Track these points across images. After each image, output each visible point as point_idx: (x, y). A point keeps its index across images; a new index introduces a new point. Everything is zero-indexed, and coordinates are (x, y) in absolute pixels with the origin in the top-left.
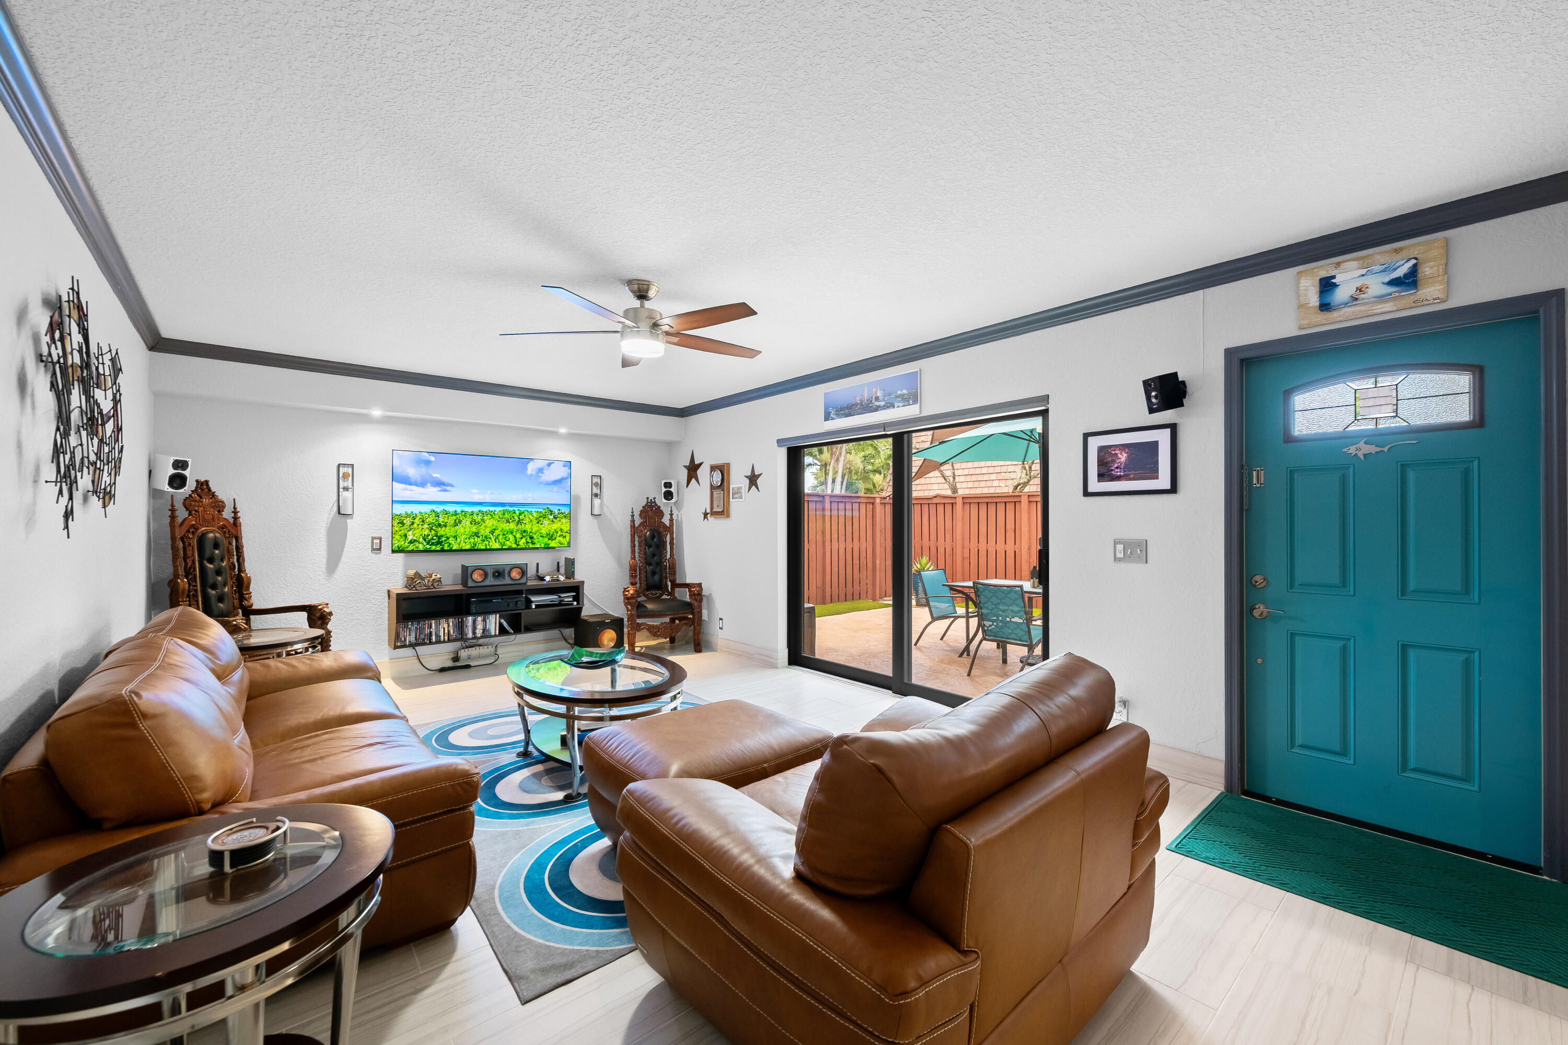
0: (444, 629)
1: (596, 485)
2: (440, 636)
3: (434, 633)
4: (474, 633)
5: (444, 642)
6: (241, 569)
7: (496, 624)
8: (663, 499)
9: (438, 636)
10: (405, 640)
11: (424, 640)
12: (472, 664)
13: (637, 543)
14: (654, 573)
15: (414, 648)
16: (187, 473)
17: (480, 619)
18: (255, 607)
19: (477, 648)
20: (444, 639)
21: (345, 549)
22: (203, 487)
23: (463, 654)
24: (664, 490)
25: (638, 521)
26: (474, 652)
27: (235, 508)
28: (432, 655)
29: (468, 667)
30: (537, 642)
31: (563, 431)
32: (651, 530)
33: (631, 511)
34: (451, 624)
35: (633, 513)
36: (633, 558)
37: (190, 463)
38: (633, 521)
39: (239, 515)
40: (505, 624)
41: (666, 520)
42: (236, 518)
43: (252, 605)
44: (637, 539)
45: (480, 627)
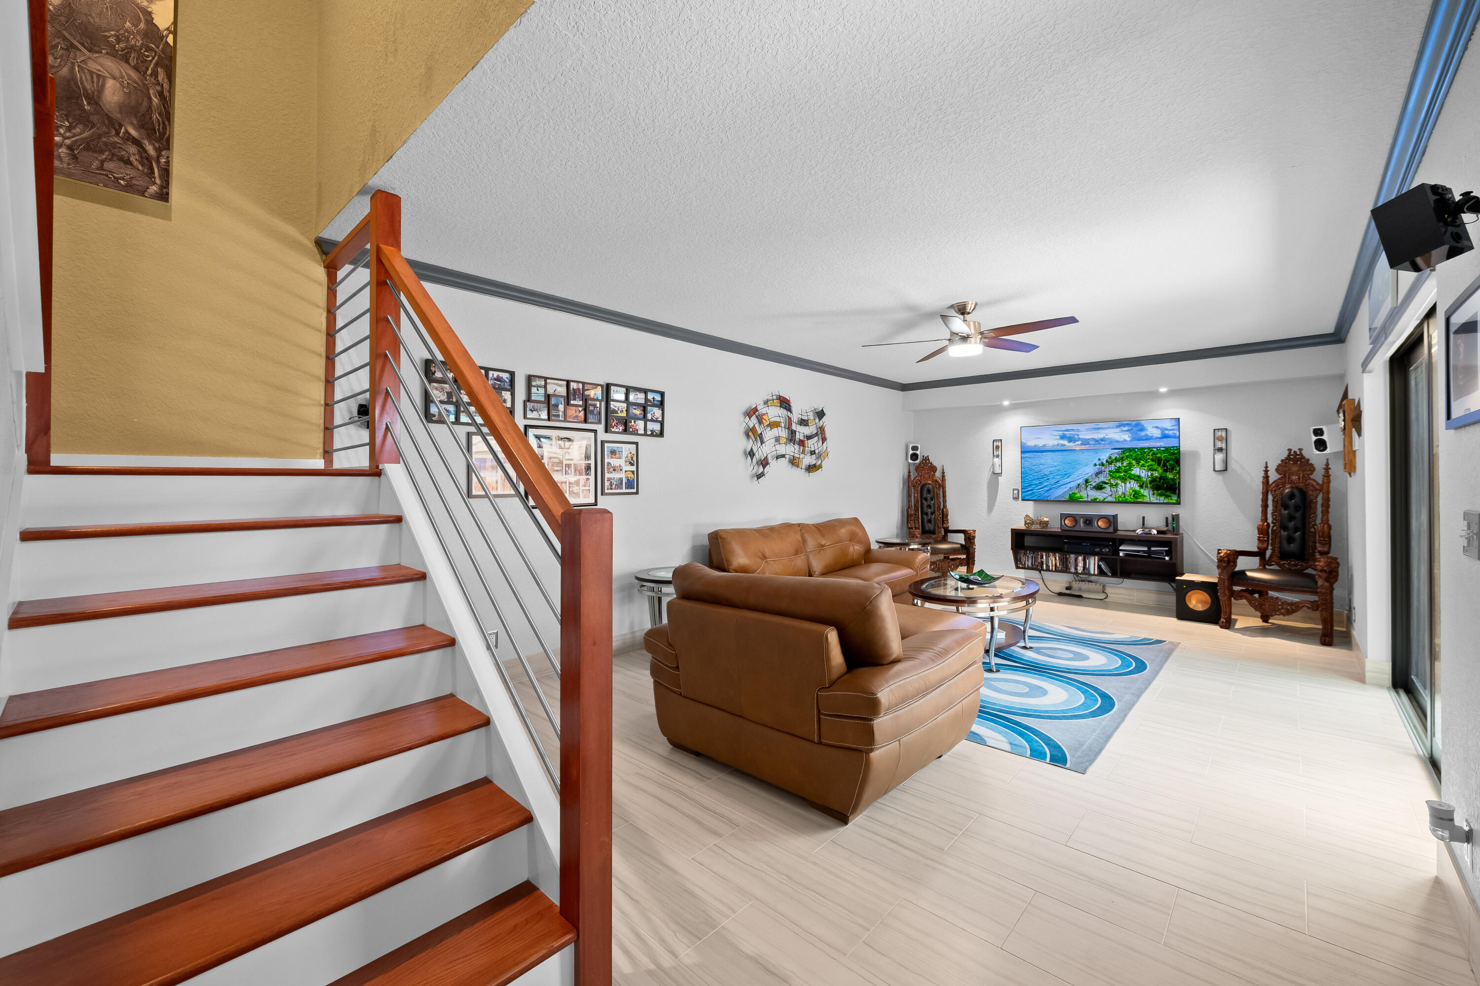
0: (1052, 561)
1: (1220, 439)
2: (1049, 566)
3: (1045, 563)
4: (1076, 569)
5: (1052, 571)
6: (945, 506)
7: (1094, 565)
8: (1315, 450)
9: (1047, 566)
10: (1025, 563)
11: (1037, 566)
12: (1084, 595)
13: (1270, 503)
14: (1290, 540)
15: (1040, 572)
16: (918, 452)
17: (1080, 558)
18: (950, 528)
19: (1087, 583)
20: (1052, 569)
21: (998, 497)
22: (926, 459)
23: (1076, 585)
24: (1314, 438)
25: (1273, 476)
26: (1084, 585)
27: (943, 470)
28: (1054, 581)
29: (1080, 597)
30: (1148, 591)
31: (1163, 390)
32: (1292, 487)
33: (1265, 465)
34: (1057, 558)
35: (1266, 467)
36: (1265, 518)
37: (919, 447)
38: (1266, 477)
39: (945, 474)
40: (1103, 567)
41: (1318, 476)
42: (943, 476)
43: (948, 528)
44: (1270, 497)
45: (1081, 564)
